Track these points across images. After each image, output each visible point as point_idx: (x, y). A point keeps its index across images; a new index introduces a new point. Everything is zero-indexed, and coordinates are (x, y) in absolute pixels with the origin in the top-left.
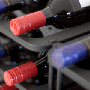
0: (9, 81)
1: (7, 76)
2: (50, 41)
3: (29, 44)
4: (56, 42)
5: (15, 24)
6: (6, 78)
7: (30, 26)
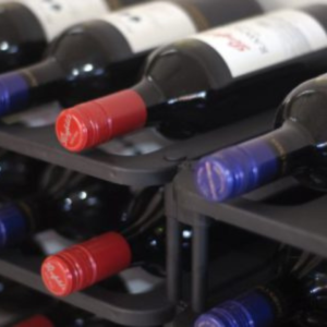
0: (60, 283)
1: (53, 268)
2: (171, 158)
3: (117, 169)
4: (184, 159)
5: (73, 121)
6: (50, 275)
7: (110, 126)
